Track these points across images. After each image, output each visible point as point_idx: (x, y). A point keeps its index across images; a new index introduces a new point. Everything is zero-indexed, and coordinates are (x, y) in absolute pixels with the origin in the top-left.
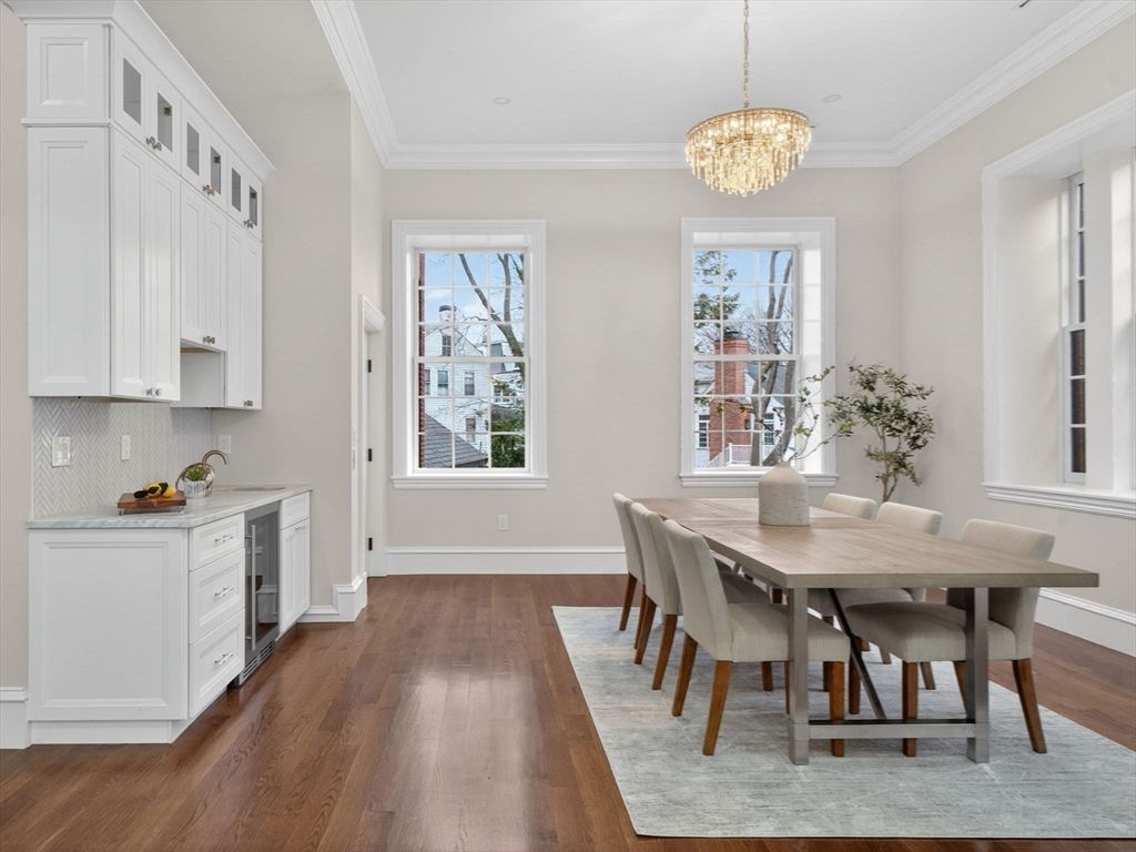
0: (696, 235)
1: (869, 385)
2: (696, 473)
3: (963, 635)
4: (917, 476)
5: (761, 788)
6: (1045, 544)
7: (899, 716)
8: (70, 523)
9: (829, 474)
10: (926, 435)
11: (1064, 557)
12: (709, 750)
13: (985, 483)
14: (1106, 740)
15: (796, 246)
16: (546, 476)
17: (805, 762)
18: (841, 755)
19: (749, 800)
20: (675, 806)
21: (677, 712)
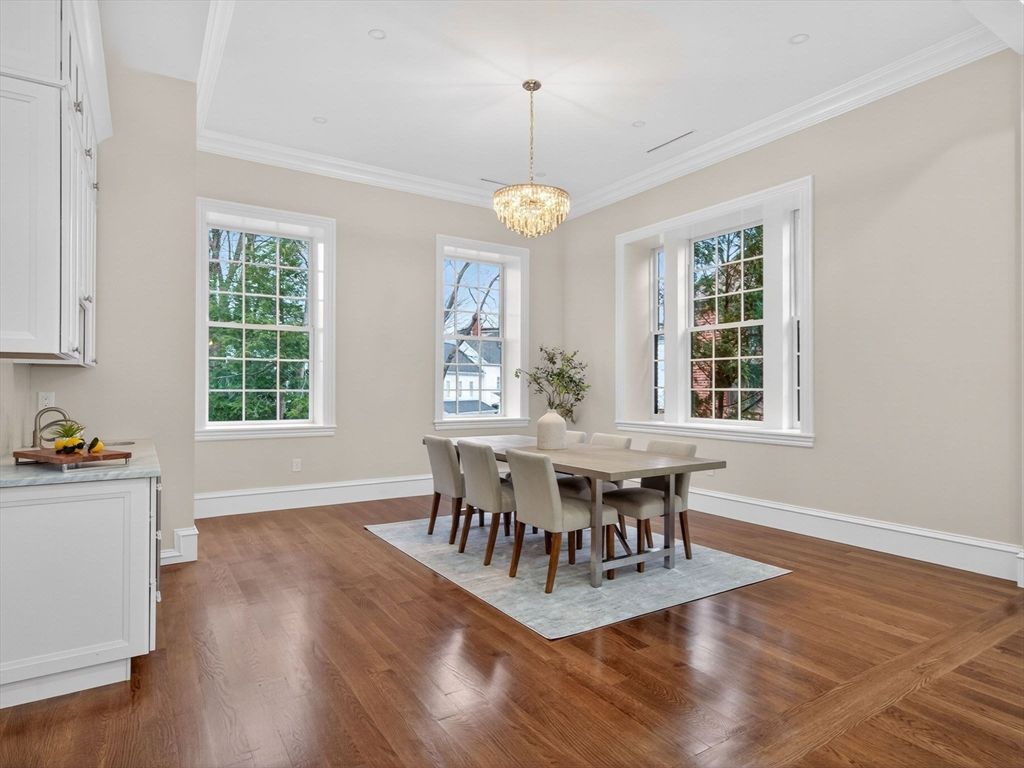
0: (446, 248)
1: (552, 360)
2: (445, 420)
3: (662, 502)
4: (574, 418)
5: (591, 602)
6: (692, 450)
7: (636, 552)
8: (12, 482)
9: (524, 418)
10: (582, 392)
11: (703, 454)
12: (548, 591)
13: (617, 421)
14: (709, 549)
15: (502, 264)
16: (335, 426)
17: (600, 585)
18: (613, 578)
19: (590, 609)
20: (556, 621)
21: (513, 574)
